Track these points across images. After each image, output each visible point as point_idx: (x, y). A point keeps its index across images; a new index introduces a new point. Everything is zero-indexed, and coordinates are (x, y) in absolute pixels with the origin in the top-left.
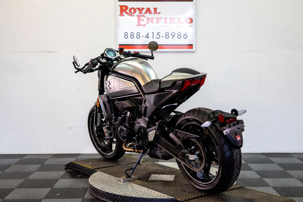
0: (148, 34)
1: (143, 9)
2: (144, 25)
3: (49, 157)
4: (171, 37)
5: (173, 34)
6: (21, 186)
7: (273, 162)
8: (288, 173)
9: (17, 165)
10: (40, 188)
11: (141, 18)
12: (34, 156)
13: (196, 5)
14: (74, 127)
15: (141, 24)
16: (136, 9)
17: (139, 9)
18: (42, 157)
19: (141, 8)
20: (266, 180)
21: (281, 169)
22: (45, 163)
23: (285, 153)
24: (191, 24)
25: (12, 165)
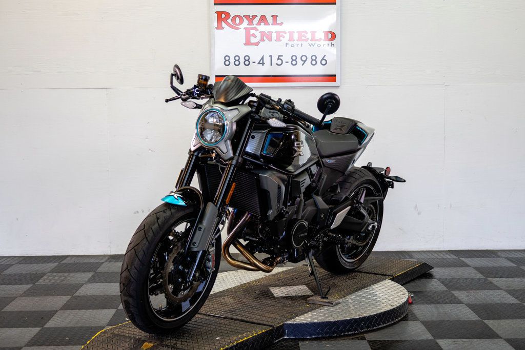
0: (262, 58)
1: (254, 17)
2: (257, 44)
3: (105, 260)
4: (300, 62)
5: (304, 58)
6: (66, 307)
7: (468, 266)
8: (491, 283)
9: (55, 274)
10: (99, 308)
11: (252, 32)
12: (79, 258)
13: (341, 10)
14: (143, 212)
15: (252, 41)
16: (244, 18)
17: (247, 17)
18: (92, 261)
19: (251, 16)
20: (457, 293)
21: (481, 276)
22: (99, 270)
23: (487, 250)
24: (334, 42)
25: (46, 273)
